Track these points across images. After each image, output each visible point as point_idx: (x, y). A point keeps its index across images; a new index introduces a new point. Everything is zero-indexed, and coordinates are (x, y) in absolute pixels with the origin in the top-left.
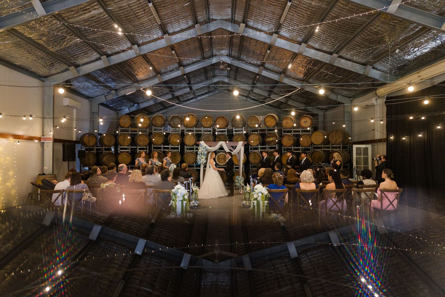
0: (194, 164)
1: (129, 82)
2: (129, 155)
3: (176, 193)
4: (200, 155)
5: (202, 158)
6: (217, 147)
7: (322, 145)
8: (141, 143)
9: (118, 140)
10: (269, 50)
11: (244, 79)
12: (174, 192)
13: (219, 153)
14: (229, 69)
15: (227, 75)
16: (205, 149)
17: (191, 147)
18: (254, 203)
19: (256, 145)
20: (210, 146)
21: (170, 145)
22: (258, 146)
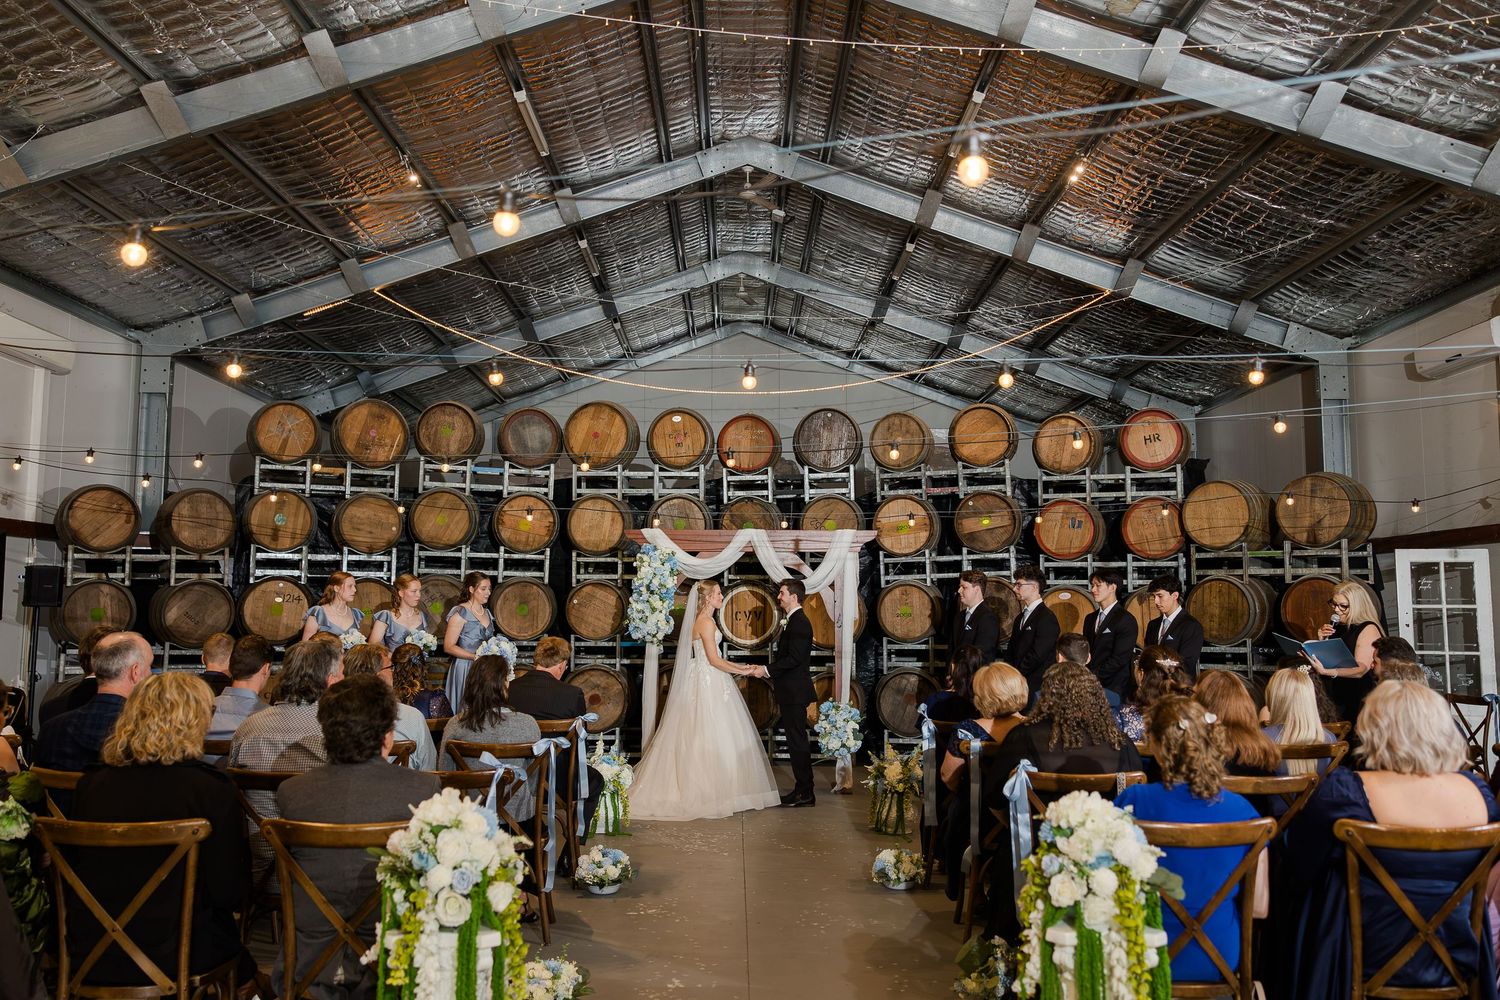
0: (614, 639)
1: (322, 258)
2: (297, 592)
3: (417, 864)
4: (645, 595)
5: (654, 610)
6: (730, 555)
7: (1240, 549)
8: (362, 538)
9: (249, 519)
10: (981, 89)
11: (846, 264)
12: (407, 854)
13: (737, 586)
14: (782, 213)
15: (769, 249)
16: (667, 566)
18: (1049, 947)
19: (912, 550)
20: (694, 554)
21: (502, 549)
22: (923, 555)
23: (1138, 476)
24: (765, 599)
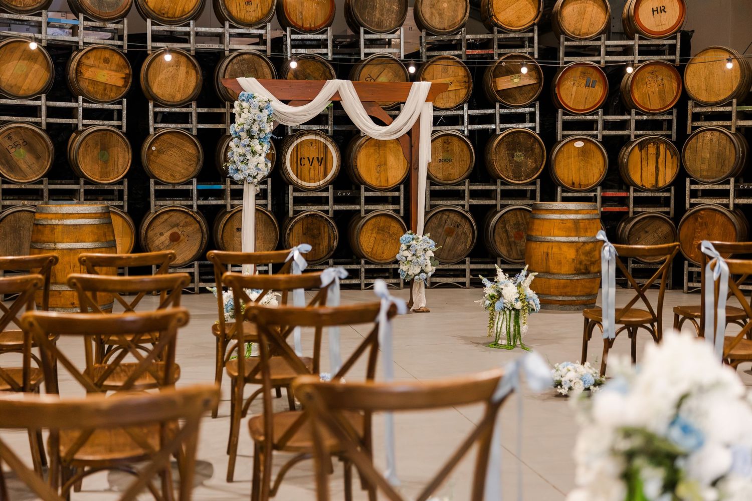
0: (191, 183)
4: (246, 140)
5: (254, 153)
6: (319, 104)
7: (730, 104)
13: (301, 135)
16: (266, 112)
17: (177, 110)
19: (452, 105)
20: (286, 102)
21: (81, 98)
22: (462, 109)
23: (644, 42)
24: (326, 147)
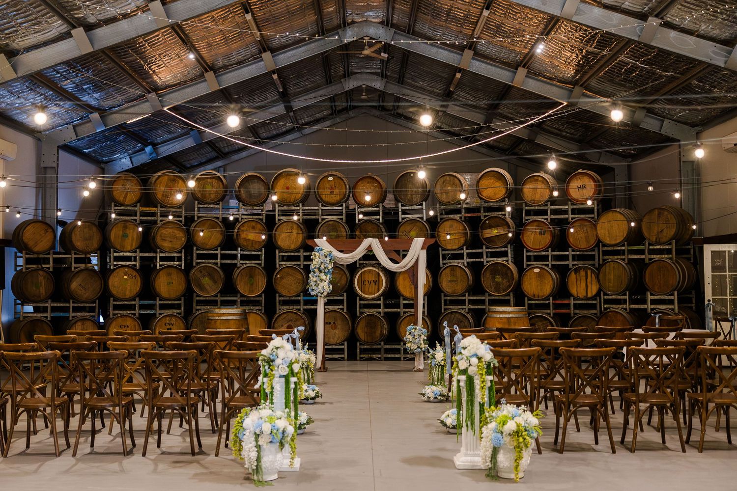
0: (299, 296)
2: (135, 273)
3: (272, 358)
4: (317, 273)
5: (322, 280)
6: (360, 252)
7: (624, 245)
8: (166, 245)
9: (110, 235)
10: (487, 9)
11: (424, 81)
12: (268, 356)
13: (364, 267)
14: (386, 56)
15: (380, 71)
16: (328, 258)
17: (292, 254)
18: (459, 381)
19: (456, 247)
20: (341, 251)
21: (239, 249)
22: (463, 249)
23: (574, 207)
24: (378, 274)
